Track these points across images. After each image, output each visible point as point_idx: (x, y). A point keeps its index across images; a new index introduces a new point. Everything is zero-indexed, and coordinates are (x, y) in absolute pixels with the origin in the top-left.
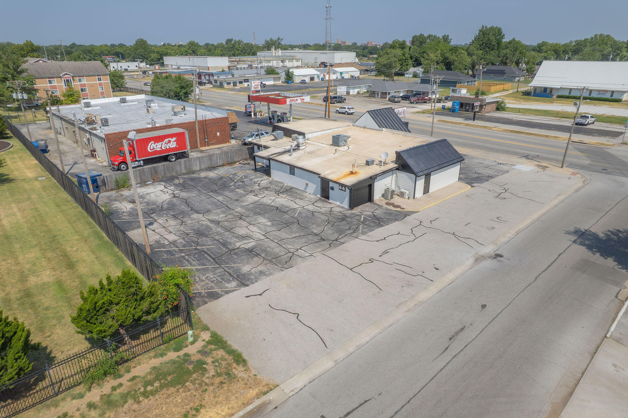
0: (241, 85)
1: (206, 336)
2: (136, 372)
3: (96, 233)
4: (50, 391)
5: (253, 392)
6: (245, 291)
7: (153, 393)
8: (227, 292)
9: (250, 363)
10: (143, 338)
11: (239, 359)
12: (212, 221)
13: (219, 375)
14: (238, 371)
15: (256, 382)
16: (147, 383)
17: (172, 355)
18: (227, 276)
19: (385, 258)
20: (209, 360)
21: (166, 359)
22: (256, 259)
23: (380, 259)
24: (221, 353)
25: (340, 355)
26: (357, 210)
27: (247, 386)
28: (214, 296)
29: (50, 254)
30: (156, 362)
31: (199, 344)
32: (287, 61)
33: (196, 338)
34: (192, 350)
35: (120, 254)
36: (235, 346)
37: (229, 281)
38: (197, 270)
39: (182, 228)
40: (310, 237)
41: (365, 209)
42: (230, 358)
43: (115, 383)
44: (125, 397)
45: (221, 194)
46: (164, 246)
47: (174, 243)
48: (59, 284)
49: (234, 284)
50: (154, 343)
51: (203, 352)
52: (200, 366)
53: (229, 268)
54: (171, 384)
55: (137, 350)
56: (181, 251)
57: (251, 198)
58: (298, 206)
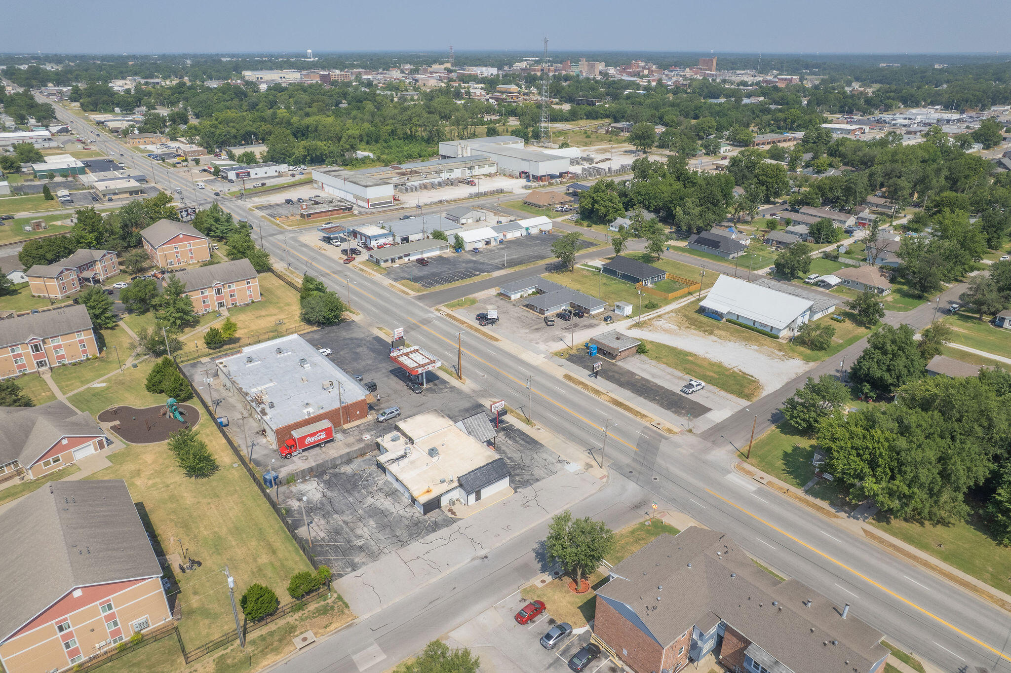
0: (401, 262)
1: (335, 595)
2: (309, 609)
3: (282, 528)
4: (282, 614)
5: (350, 619)
6: (354, 574)
7: (316, 617)
8: (346, 574)
9: (351, 608)
10: (311, 595)
11: (347, 606)
12: (344, 522)
13: (339, 612)
14: (346, 611)
15: (352, 615)
16: (313, 614)
17: (322, 603)
18: (347, 564)
19: (425, 557)
20: (336, 606)
21: (320, 604)
22: (362, 553)
23: (423, 557)
24: (341, 603)
25: (385, 607)
26: (429, 515)
27: (348, 617)
28: (340, 576)
29: (262, 544)
30: (316, 605)
31: (333, 599)
32: (477, 167)
33: (332, 596)
34: (330, 601)
35: (296, 545)
36: (346, 600)
37: (348, 568)
38: (334, 560)
39: (328, 527)
40: (394, 538)
41: (434, 515)
42: (344, 605)
43: (303, 612)
44: (307, 618)
45: (351, 495)
46: (317, 541)
47: (323, 539)
48: (272, 564)
49: (350, 569)
50: (315, 597)
51: (334, 602)
52: (332, 608)
53: (349, 559)
54: (321, 614)
55: (310, 600)
56: (327, 546)
57: (370, 500)
58: (394, 510)
